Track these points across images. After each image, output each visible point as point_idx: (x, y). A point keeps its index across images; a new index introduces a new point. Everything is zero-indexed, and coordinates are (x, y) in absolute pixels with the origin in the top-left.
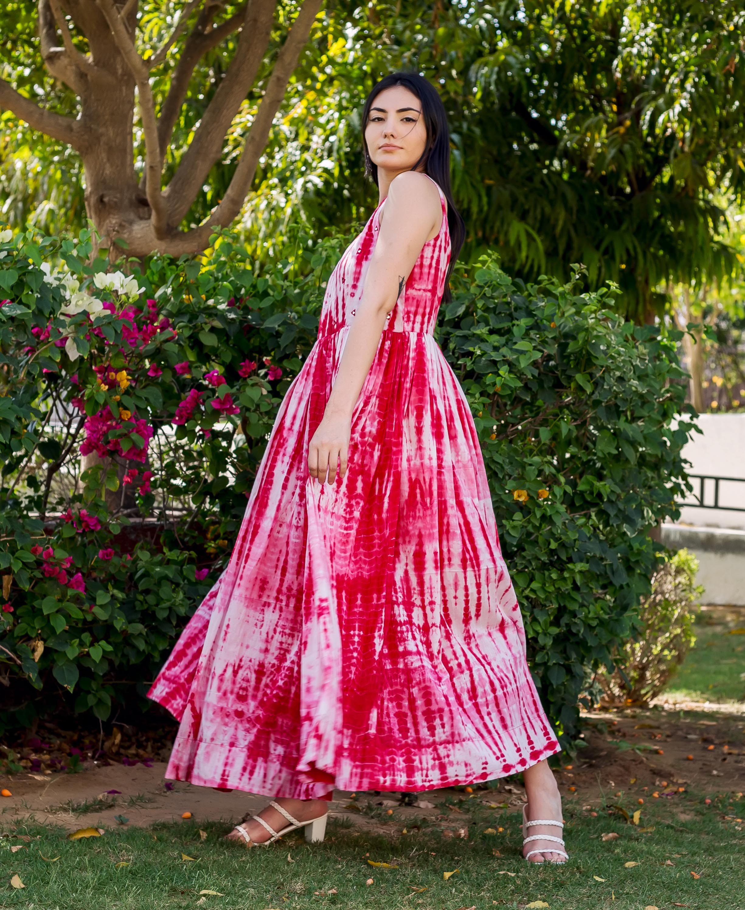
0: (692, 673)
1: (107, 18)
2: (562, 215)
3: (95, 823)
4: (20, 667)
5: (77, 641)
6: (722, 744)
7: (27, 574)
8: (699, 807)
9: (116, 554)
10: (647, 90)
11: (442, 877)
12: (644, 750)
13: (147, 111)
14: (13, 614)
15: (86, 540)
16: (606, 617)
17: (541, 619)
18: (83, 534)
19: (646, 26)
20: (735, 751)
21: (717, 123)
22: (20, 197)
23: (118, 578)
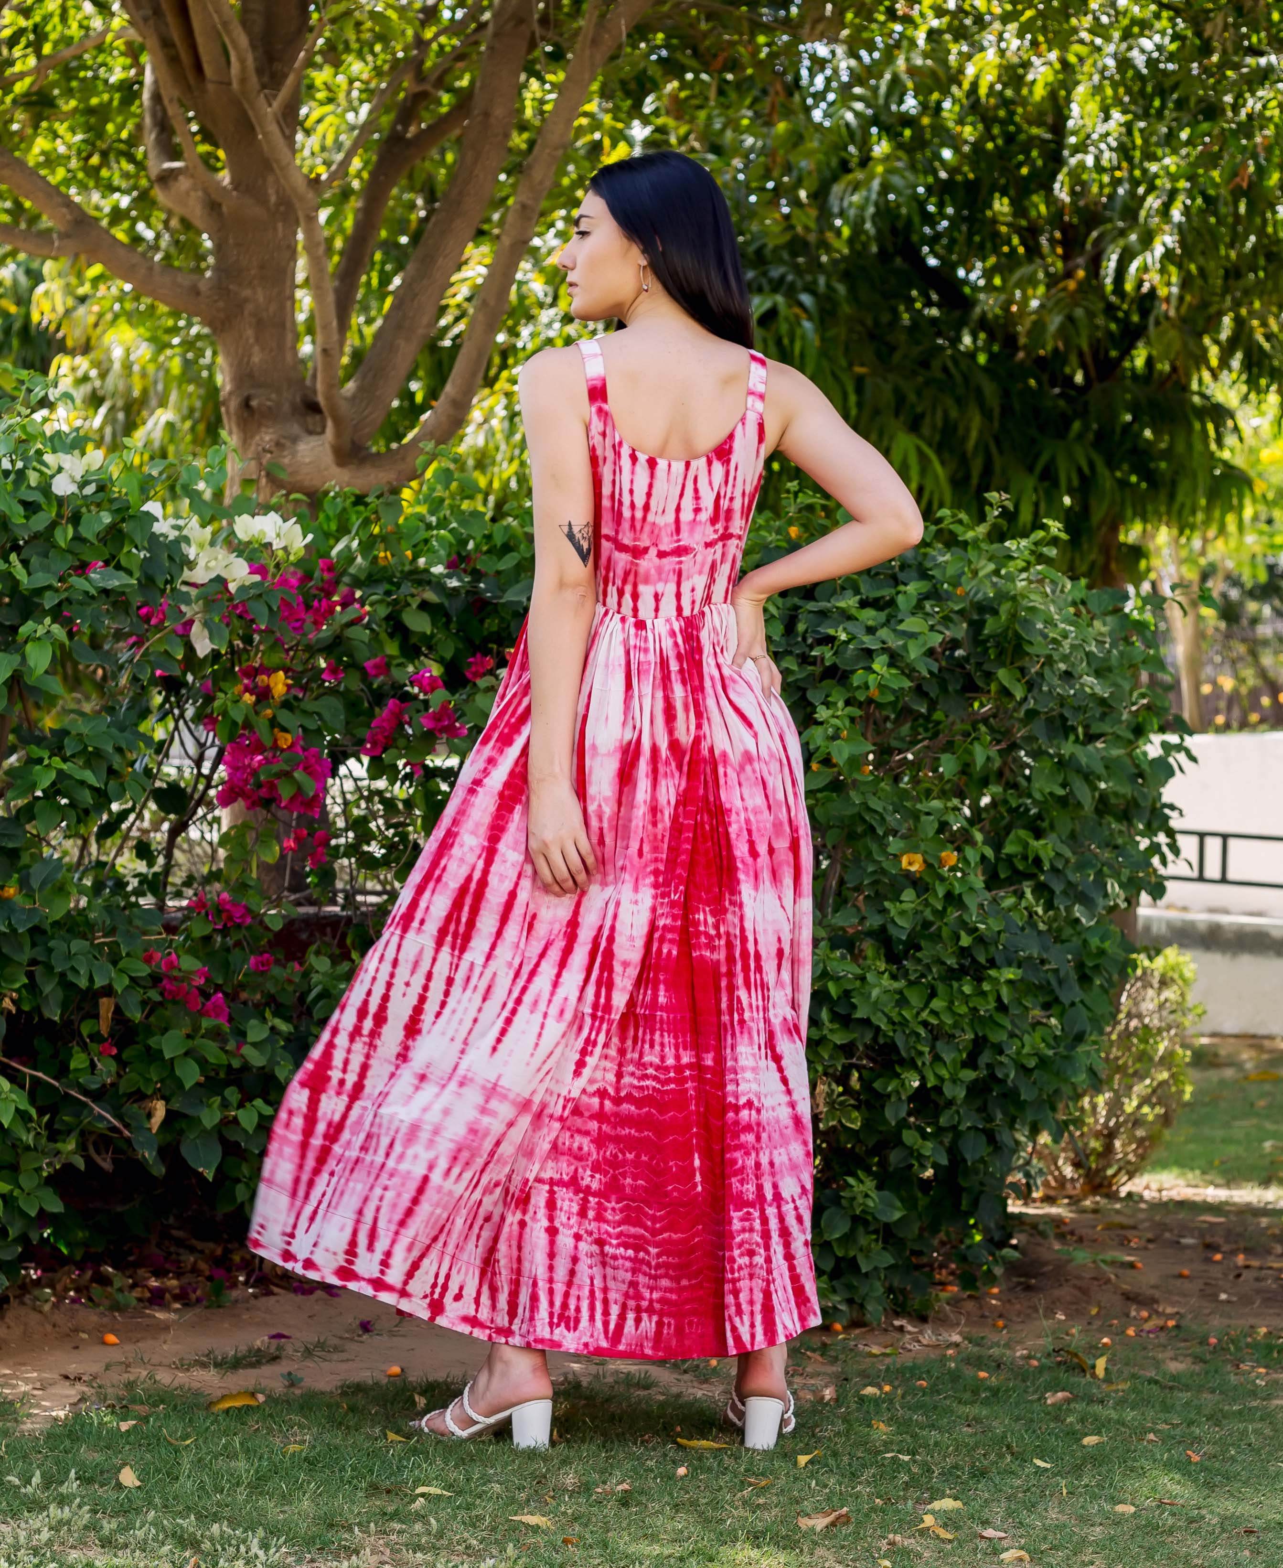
0: (1188, 1141)
1: (251, 113)
2: (976, 422)
3: (250, 1384)
4: (128, 1141)
5: (217, 1100)
6: (1234, 1252)
7: (138, 995)
8: (1198, 1350)
9: (278, 962)
10: (1110, 220)
11: (796, 1463)
12: (1113, 1263)
13: (316, 263)
14: (117, 1058)
15: (230, 941)
16: (1050, 1053)
17: (947, 1057)
18: (225, 932)
19: (1107, 118)
20: (1255, 1263)
21: (1221, 272)
22: (120, 403)
23: (281, 999)
